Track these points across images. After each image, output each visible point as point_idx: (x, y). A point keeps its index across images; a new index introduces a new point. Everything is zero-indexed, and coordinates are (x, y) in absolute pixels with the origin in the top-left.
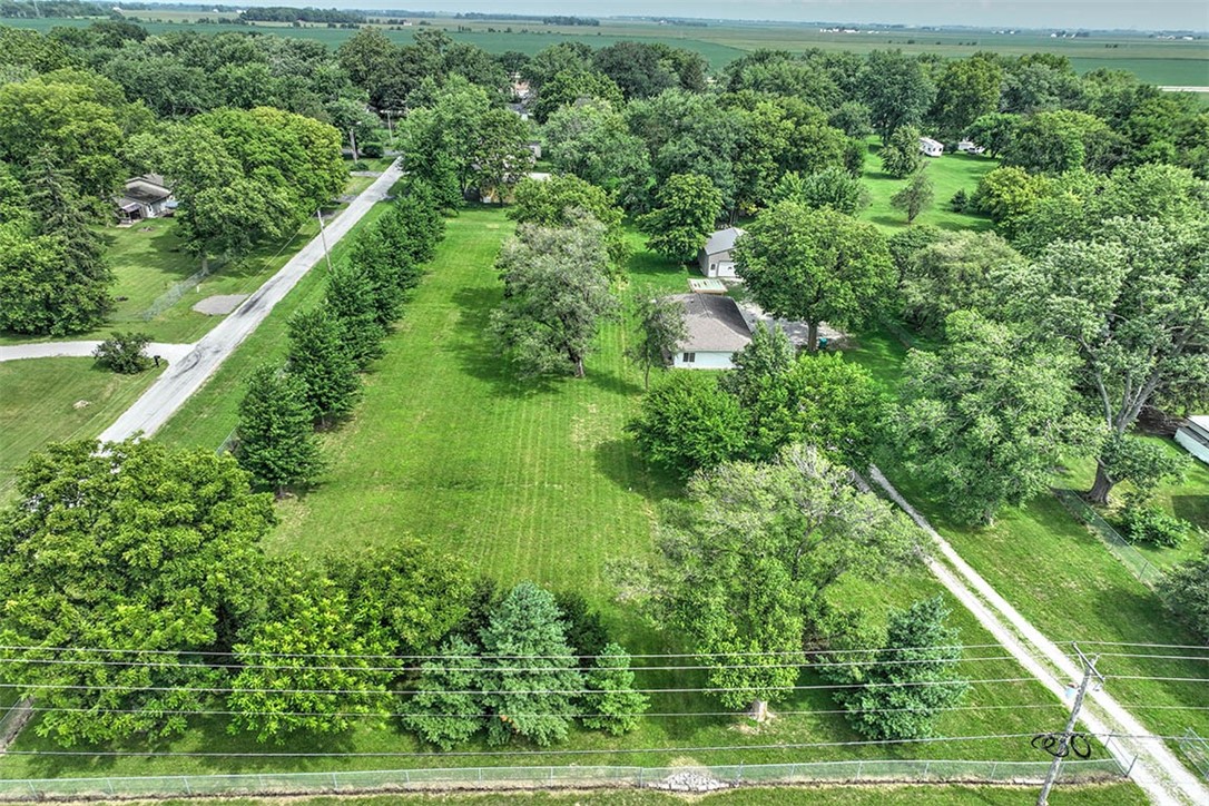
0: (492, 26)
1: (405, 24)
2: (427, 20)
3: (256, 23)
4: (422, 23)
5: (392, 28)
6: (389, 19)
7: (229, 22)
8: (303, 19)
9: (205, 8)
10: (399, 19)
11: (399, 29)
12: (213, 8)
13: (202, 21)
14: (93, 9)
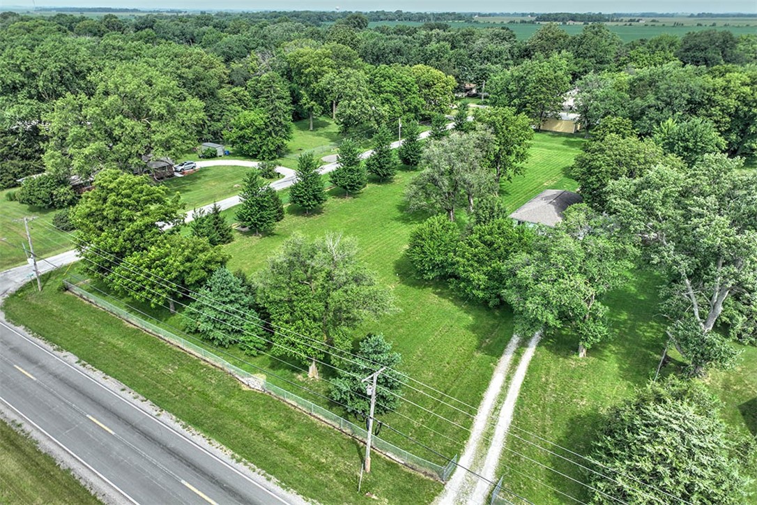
0: (699, 22)
1: (640, 22)
2: (657, 19)
3: (541, 23)
4: (653, 21)
5: (626, 25)
6: (629, 19)
7: (525, 22)
8: (572, 20)
9: (523, 15)
10: (637, 19)
11: (630, 25)
12: (528, 14)
13: (511, 22)
14: (461, 17)
